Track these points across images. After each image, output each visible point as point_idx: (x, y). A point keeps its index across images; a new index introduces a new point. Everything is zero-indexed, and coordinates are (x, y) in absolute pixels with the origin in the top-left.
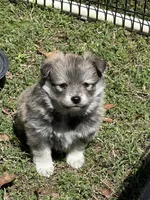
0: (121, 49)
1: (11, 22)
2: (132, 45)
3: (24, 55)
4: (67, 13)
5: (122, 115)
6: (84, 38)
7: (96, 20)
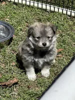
0: (66, 25)
1: (15, 13)
2: (71, 23)
3: (21, 28)
4: (40, 9)
5: (67, 54)
6: (49, 20)
7: (54, 12)
